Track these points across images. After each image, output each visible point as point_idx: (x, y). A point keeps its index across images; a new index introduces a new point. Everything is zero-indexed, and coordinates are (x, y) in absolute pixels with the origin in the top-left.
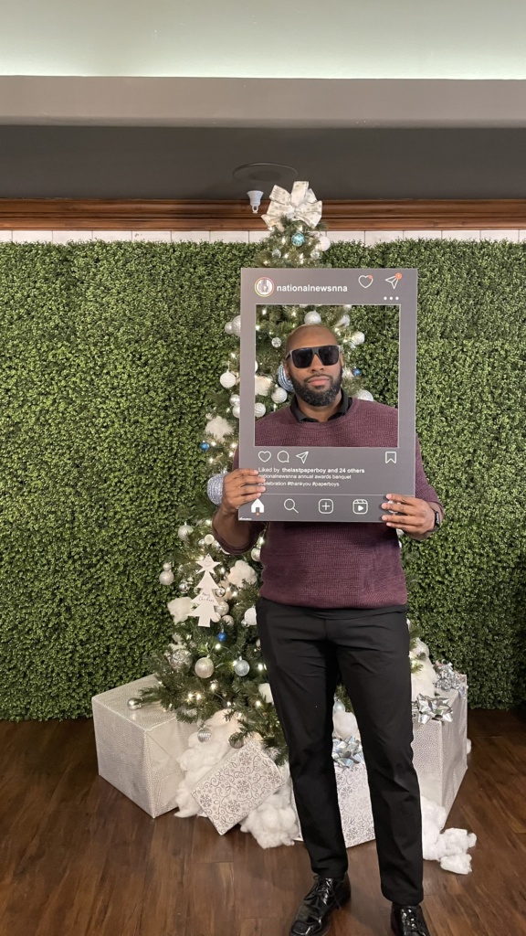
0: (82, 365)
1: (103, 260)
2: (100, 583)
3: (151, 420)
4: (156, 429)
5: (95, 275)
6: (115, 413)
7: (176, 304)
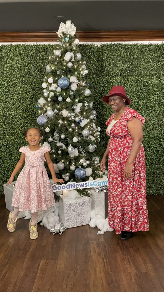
0: (6, 84)
1: (12, 50)
2: (12, 153)
3: (27, 102)
4: (29, 105)
5: (9, 55)
6: (16, 100)
7: (35, 65)
